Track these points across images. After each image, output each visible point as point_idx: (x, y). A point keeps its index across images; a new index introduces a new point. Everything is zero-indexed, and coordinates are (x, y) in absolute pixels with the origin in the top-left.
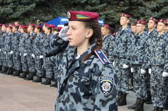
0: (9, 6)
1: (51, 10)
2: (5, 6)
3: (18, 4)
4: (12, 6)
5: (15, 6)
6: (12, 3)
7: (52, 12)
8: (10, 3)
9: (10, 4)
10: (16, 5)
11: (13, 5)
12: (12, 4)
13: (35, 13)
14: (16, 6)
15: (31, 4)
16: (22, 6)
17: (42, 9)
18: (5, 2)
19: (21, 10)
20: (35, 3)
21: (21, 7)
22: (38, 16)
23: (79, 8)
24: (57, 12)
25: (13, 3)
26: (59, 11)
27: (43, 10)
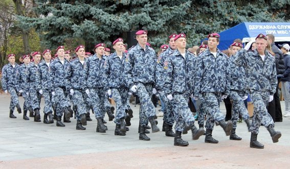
0: (143, 9)
1: (214, 10)
2: (135, 10)
4: (149, 9)
5: (153, 8)
7: (216, 15)
10: (155, 7)
11: (150, 7)
12: (148, 5)
13: (185, 19)
14: (155, 9)
16: (165, 7)
17: (198, 11)
19: (165, 15)
21: (164, 9)
22: (193, 25)
23: (260, 3)
24: (223, 14)
26: (227, 12)
27: (199, 13)
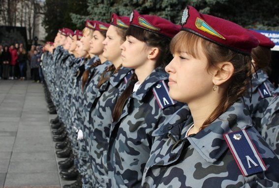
0: (164, 12)
3: (180, 9)
4: (169, 12)
5: (175, 12)
6: (169, 6)
8: (166, 7)
9: (166, 9)
10: (177, 11)
11: (171, 11)
12: (169, 9)
14: (178, 13)
15: (202, 9)
18: (158, 6)
20: (209, 7)
25: (171, 7)
